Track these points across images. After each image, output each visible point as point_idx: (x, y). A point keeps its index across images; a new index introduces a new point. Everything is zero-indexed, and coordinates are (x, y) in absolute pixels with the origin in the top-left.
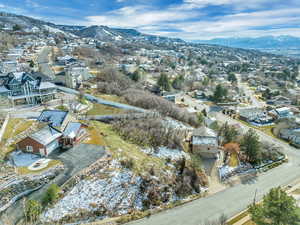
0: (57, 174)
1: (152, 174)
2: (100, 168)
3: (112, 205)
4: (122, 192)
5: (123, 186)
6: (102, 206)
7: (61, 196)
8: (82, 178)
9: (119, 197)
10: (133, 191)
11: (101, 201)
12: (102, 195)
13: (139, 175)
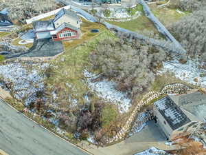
3: (16, 88)
4: (27, 85)
8: (20, 61)
9: (23, 87)
10: (33, 91)
11: (14, 81)
12: (17, 79)
13: (46, 85)
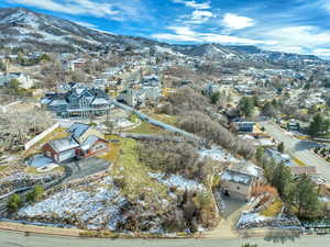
0: (53, 178)
1: (142, 199)
2: (91, 181)
3: (85, 217)
4: (100, 208)
5: (104, 202)
6: (74, 215)
7: (44, 197)
8: (70, 186)
9: (95, 212)
10: (113, 210)
11: (76, 211)
12: (80, 206)
13: (126, 196)
